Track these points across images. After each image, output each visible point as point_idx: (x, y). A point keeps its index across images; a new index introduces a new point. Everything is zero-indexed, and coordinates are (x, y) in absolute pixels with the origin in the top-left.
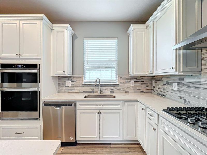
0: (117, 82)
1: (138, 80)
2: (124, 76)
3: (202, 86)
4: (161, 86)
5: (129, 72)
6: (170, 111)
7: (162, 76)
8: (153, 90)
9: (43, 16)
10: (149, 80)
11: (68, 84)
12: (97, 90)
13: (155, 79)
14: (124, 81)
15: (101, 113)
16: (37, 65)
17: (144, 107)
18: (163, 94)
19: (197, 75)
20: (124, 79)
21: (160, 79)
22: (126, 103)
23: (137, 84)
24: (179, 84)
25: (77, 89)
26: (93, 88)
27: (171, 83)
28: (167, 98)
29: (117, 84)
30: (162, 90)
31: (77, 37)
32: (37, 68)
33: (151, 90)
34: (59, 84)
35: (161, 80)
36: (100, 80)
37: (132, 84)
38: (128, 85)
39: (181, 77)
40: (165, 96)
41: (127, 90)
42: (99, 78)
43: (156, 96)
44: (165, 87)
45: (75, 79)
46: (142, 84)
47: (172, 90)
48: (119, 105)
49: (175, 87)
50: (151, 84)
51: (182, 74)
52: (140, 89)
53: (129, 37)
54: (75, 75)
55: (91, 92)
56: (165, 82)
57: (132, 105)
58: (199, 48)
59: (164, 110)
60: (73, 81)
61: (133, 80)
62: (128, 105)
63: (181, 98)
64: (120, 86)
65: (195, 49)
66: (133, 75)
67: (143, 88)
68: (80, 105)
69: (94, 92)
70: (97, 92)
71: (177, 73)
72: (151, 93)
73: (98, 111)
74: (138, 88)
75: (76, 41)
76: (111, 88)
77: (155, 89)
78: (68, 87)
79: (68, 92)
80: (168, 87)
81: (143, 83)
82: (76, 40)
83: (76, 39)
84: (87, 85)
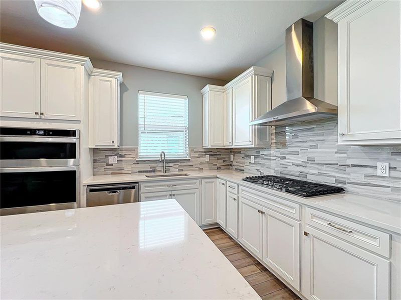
0: (188, 156)
1: (214, 153)
2: (196, 148)
3: (272, 158)
4: (239, 160)
5: (203, 143)
6: (247, 179)
7: (240, 149)
8: (231, 165)
9: (87, 59)
10: (226, 154)
11: (113, 160)
12: (159, 168)
13: (233, 152)
14: (197, 155)
15: (174, 195)
16: (75, 131)
17: (224, 182)
18: (242, 168)
19: (268, 148)
20: (197, 152)
21: (238, 152)
22: (203, 181)
23: (213, 158)
24: (256, 157)
25: (127, 168)
26: (153, 165)
27: (249, 156)
28: (246, 172)
29: (188, 158)
30: (241, 165)
31: (127, 88)
32: (75, 136)
33: (229, 166)
34: (95, 161)
35: (240, 153)
36: (165, 154)
37: (207, 158)
38: (202, 159)
39: (257, 150)
40: (244, 171)
41: (201, 166)
42: (164, 151)
43: (234, 172)
44: (243, 160)
45: (124, 153)
46: (218, 159)
47: (250, 163)
48: (195, 183)
49: (253, 160)
50: (229, 158)
51: (257, 146)
52: (216, 165)
53: (204, 98)
54: (124, 147)
55: (150, 171)
56: (244, 156)
57: (210, 182)
58: (269, 126)
59: (244, 180)
60: (121, 156)
61: (208, 153)
62: (206, 182)
63: (258, 170)
64: (192, 162)
65: (267, 126)
66: (209, 147)
67: (220, 163)
68: (145, 187)
69: (154, 171)
70: (160, 171)
71: (253, 146)
72: (229, 169)
73: (170, 193)
74: (214, 164)
75: (125, 95)
76: (180, 164)
77: (233, 163)
78: (112, 165)
79: (112, 174)
80: (247, 161)
81: (219, 157)
82: (126, 93)
83: (126, 91)
84: (145, 161)
